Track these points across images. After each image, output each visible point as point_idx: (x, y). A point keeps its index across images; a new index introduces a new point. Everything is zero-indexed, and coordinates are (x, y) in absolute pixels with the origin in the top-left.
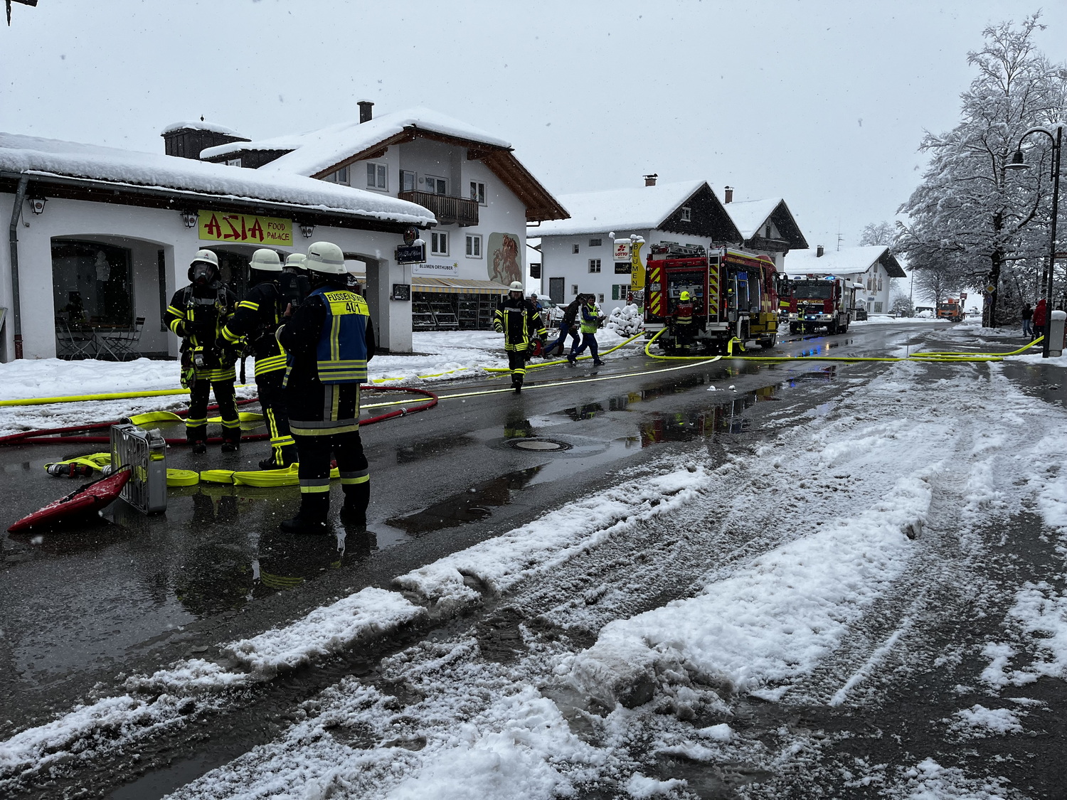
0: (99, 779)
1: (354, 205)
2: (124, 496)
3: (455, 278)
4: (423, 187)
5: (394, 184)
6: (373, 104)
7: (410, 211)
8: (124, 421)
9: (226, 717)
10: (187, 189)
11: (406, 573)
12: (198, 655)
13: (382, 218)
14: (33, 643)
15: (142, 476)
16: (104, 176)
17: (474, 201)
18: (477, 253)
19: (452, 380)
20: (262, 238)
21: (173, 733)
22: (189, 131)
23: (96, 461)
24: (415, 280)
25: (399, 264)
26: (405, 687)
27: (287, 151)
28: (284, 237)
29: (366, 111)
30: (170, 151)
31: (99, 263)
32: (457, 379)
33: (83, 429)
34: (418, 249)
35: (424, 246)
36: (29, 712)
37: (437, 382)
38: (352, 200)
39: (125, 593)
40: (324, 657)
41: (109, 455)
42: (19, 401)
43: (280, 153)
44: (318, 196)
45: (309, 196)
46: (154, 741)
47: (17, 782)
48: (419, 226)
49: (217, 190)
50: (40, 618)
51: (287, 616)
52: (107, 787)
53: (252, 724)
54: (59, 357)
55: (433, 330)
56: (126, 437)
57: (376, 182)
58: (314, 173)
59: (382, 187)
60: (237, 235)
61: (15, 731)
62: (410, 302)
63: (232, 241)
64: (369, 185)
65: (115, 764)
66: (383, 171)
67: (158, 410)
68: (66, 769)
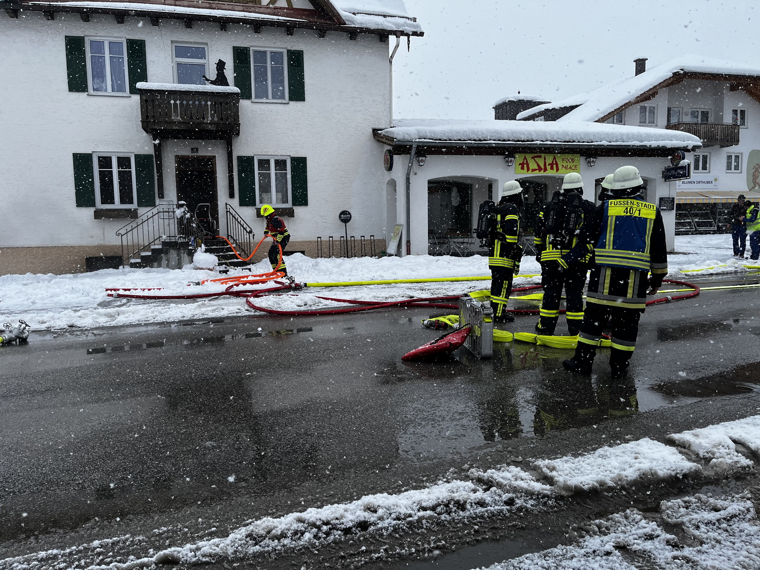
0: (452, 537)
1: (630, 139)
2: (466, 344)
3: (716, 190)
4: (687, 119)
5: (662, 119)
6: (647, 59)
7: (677, 138)
8: (466, 295)
9: (537, 515)
10: (509, 140)
11: (680, 432)
12: (516, 464)
13: (653, 146)
14: (414, 433)
15: (478, 333)
16: (459, 138)
17: (736, 125)
18: (737, 168)
19: (712, 274)
20: (557, 170)
21: (500, 517)
22: (511, 102)
23: (450, 320)
24: (679, 194)
25: (665, 181)
26: (683, 530)
27: (577, 106)
28: (573, 168)
29: (640, 66)
30: (498, 117)
31: (453, 194)
32: (717, 274)
33: (442, 299)
34: (683, 168)
35: (689, 165)
36: (411, 478)
37: (697, 276)
38: (628, 134)
39: (468, 410)
40: (610, 489)
41: (458, 317)
42: (408, 280)
43: (573, 108)
44: (601, 135)
45: (594, 136)
46: (487, 519)
47: (404, 524)
48: (686, 149)
49: (528, 139)
50: (419, 417)
51: (579, 449)
52: (457, 544)
53: (555, 527)
54: (430, 254)
55: (693, 234)
56: (468, 306)
57: (647, 119)
58: (597, 119)
59: (652, 123)
60: (540, 169)
61: (403, 489)
62: (674, 212)
63: (537, 174)
64: (640, 122)
65: (463, 529)
66: (652, 111)
67: (486, 289)
68: (432, 524)
